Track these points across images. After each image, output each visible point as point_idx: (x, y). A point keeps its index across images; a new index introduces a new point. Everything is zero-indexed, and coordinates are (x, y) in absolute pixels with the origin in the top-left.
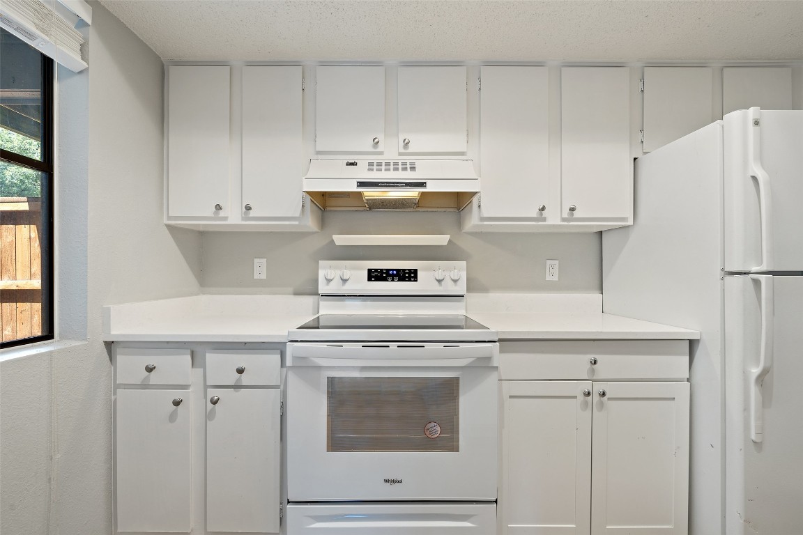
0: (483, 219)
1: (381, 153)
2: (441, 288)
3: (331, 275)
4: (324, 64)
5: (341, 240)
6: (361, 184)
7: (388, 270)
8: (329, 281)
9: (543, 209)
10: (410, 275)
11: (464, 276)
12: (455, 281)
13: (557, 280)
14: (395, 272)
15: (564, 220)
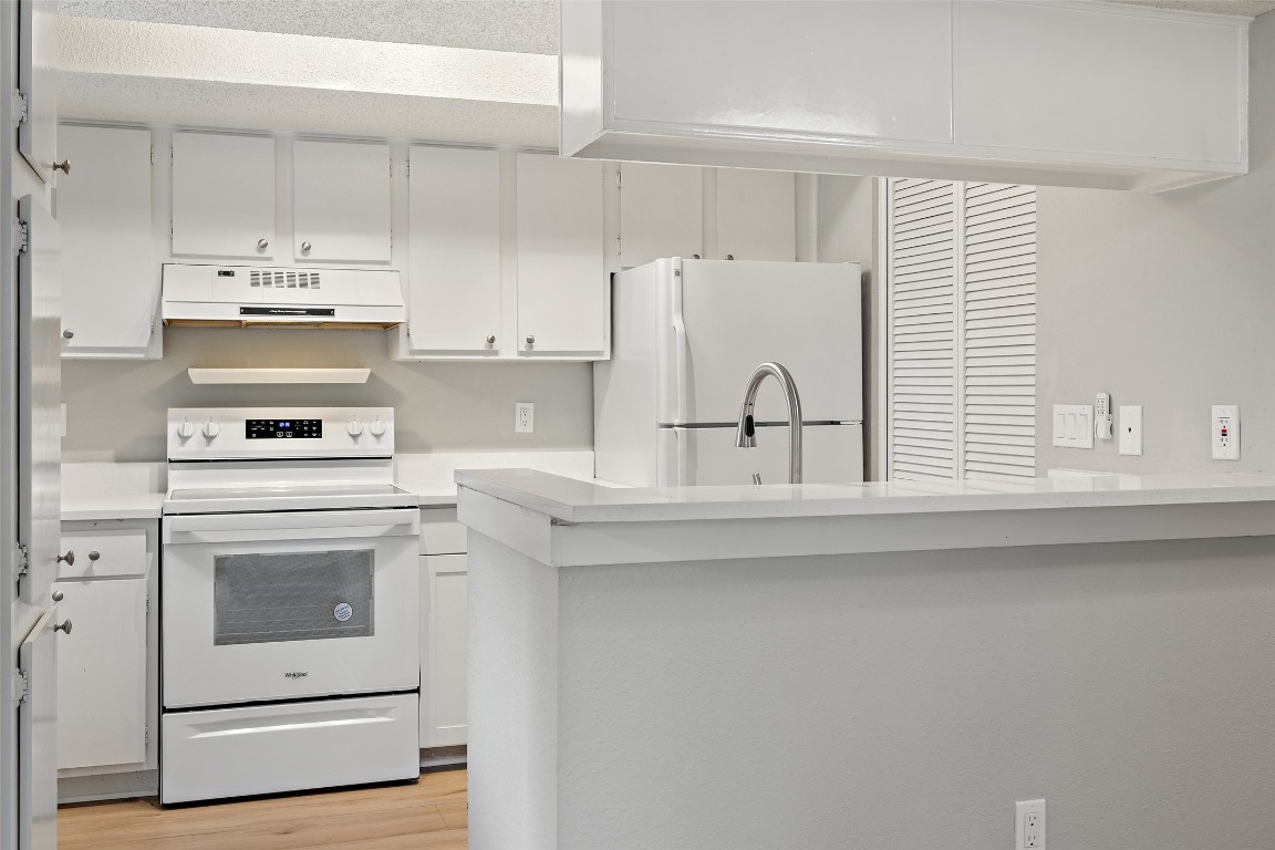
0: (413, 352)
1: (270, 259)
2: (357, 447)
3: (187, 430)
4: (185, 129)
5: (199, 376)
6: (246, 311)
7: (277, 422)
8: (184, 439)
9: (492, 340)
10: (311, 429)
11: (390, 428)
12: (378, 436)
13: (532, 431)
14: (288, 424)
15: (521, 353)
